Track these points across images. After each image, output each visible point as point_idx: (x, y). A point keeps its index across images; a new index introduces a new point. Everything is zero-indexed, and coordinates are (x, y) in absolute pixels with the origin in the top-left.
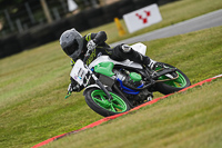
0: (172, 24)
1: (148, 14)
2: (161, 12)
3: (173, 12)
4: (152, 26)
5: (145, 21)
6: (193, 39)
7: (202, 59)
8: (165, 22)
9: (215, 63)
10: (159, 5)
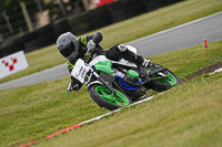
0: (39, 71)
1: (15, 61)
2: (27, 59)
3: (40, 59)
4: (18, 72)
5: (11, 68)
6: (59, 86)
7: (69, 105)
8: (32, 69)
9: (81, 110)
10: (25, 52)
